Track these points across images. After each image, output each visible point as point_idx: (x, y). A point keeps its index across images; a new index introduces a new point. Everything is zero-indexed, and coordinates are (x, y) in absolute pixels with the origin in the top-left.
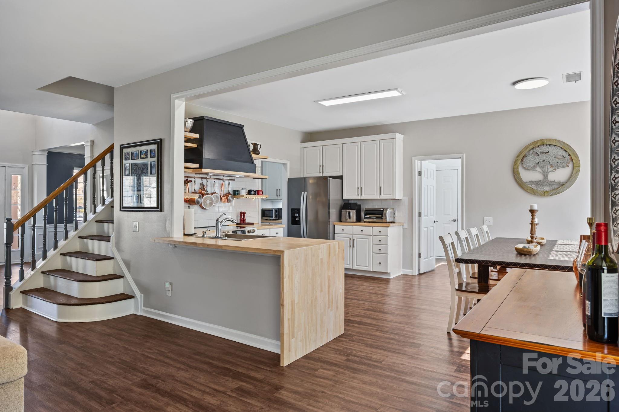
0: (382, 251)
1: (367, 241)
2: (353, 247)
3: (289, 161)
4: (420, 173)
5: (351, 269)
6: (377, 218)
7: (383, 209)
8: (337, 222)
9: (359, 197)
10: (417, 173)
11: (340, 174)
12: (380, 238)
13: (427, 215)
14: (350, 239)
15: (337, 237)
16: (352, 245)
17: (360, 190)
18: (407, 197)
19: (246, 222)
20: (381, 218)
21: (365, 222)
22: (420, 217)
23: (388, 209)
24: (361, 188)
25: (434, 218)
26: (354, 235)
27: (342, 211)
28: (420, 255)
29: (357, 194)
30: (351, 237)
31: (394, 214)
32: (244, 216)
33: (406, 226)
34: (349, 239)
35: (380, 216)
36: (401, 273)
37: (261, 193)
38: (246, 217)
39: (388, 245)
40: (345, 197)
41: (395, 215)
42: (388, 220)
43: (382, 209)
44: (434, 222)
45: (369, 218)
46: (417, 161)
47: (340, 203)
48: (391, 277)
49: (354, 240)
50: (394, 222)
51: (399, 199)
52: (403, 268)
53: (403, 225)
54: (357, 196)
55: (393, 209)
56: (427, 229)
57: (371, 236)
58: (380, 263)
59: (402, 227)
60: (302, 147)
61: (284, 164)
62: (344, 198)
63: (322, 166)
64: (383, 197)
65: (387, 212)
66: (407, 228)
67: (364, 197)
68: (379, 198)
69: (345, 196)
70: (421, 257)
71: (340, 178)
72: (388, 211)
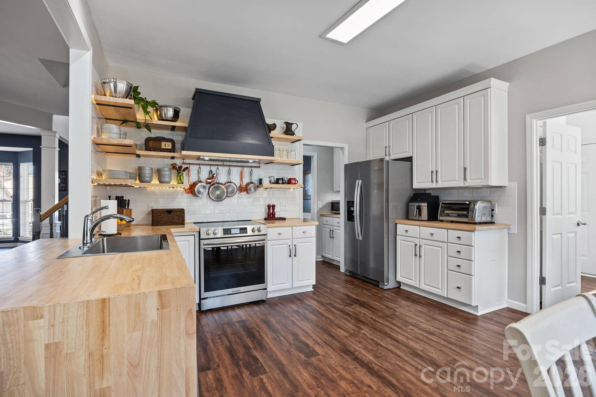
0: (462, 270)
1: (439, 250)
2: (420, 256)
3: (347, 145)
4: (543, 142)
5: (417, 288)
6: (459, 216)
7: (470, 203)
8: (402, 219)
9: (434, 186)
10: (536, 143)
11: (409, 155)
12: (459, 247)
13: (560, 212)
14: (416, 245)
15: (399, 241)
16: (418, 253)
17: (435, 174)
18: (516, 183)
19: (276, 217)
20: (466, 216)
21: (442, 221)
22: (544, 216)
23: (479, 203)
24: (437, 172)
25: (578, 218)
26: (421, 240)
27: (410, 204)
28: (542, 281)
29: (430, 181)
30: (417, 241)
31: (493, 210)
32: (273, 209)
33: (515, 230)
34: (414, 244)
35: (465, 213)
36: (505, 306)
37: (293, 181)
38: (275, 210)
39: (472, 261)
40: (416, 186)
41: (494, 212)
42: (477, 219)
43: (467, 203)
44: (578, 225)
45: (448, 215)
46: (535, 121)
47: (409, 194)
48: (479, 314)
49: (420, 246)
50: (492, 223)
51: (501, 187)
52: (509, 298)
53: (509, 229)
54: (431, 183)
55: (490, 202)
56: (561, 236)
57: (446, 244)
58: (459, 288)
59: (506, 230)
60: (367, 127)
61: (342, 148)
62: (414, 187)
63: (388, 147)
64: (470, 183)
65: (476, 207)
66: (516, 233)
67: (440, 185)
68: (463, 186)
69: (416, 184)
70: (545, 284)
71: (409, 159)
72: (479, 206)
